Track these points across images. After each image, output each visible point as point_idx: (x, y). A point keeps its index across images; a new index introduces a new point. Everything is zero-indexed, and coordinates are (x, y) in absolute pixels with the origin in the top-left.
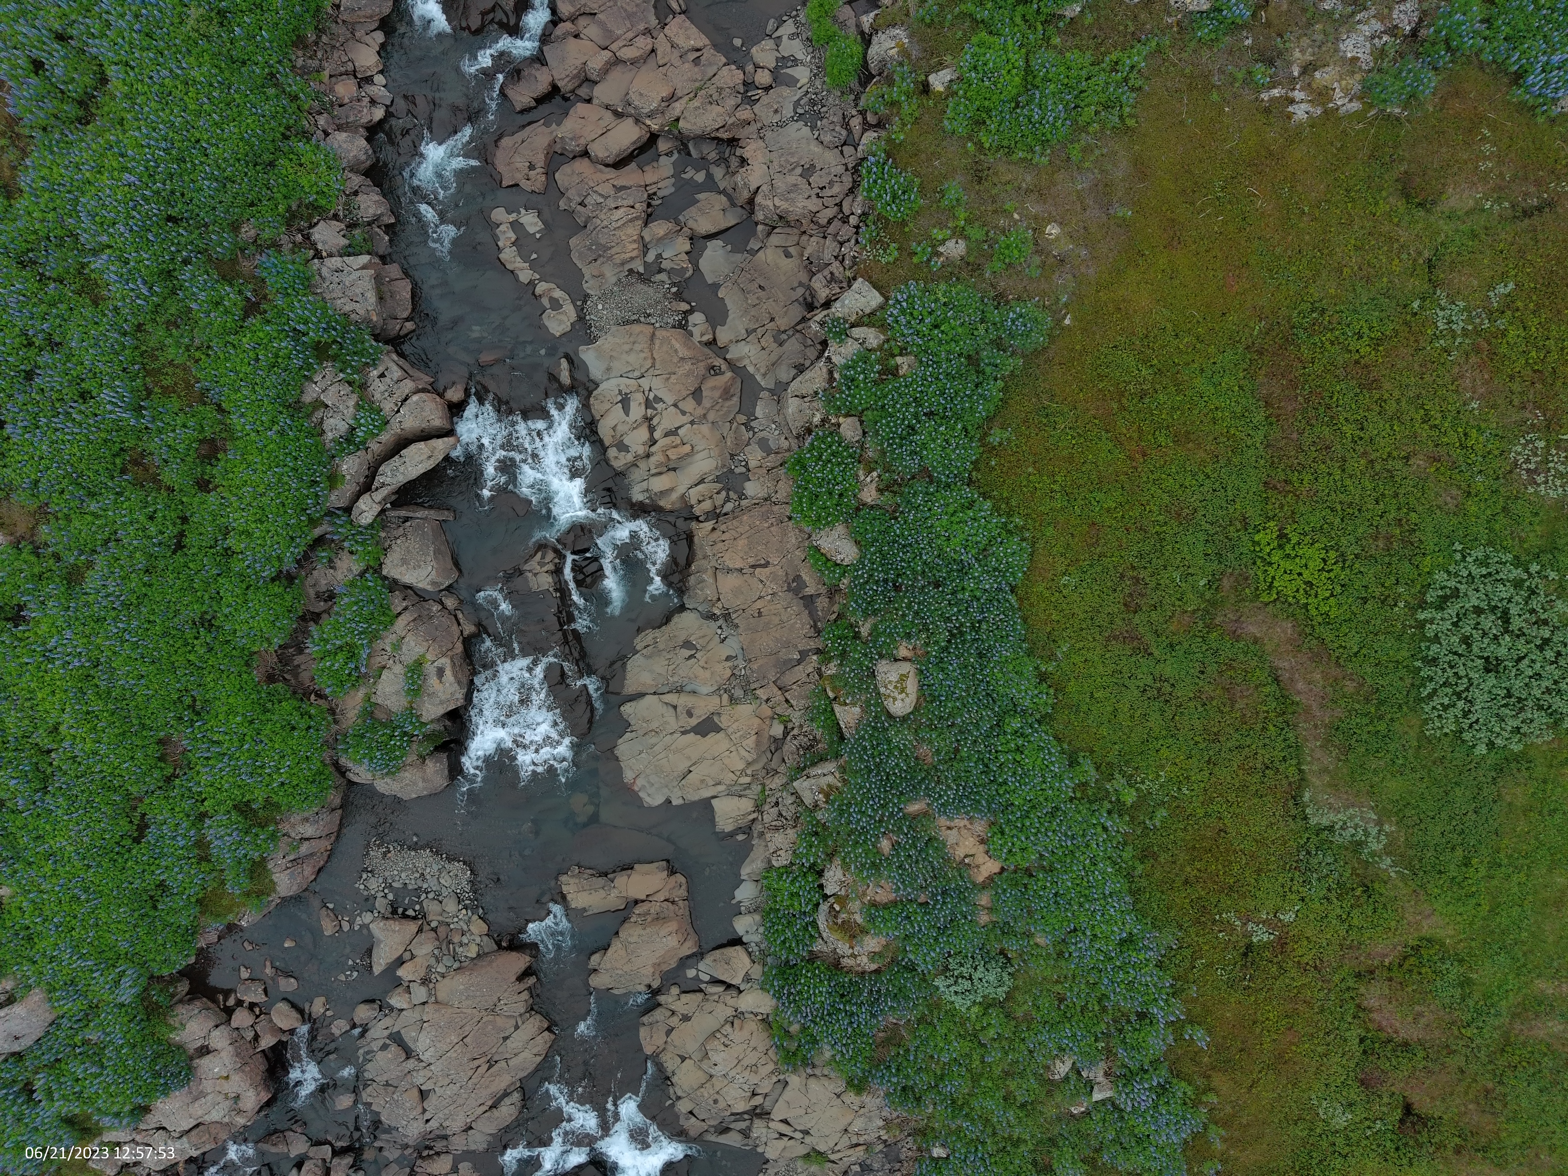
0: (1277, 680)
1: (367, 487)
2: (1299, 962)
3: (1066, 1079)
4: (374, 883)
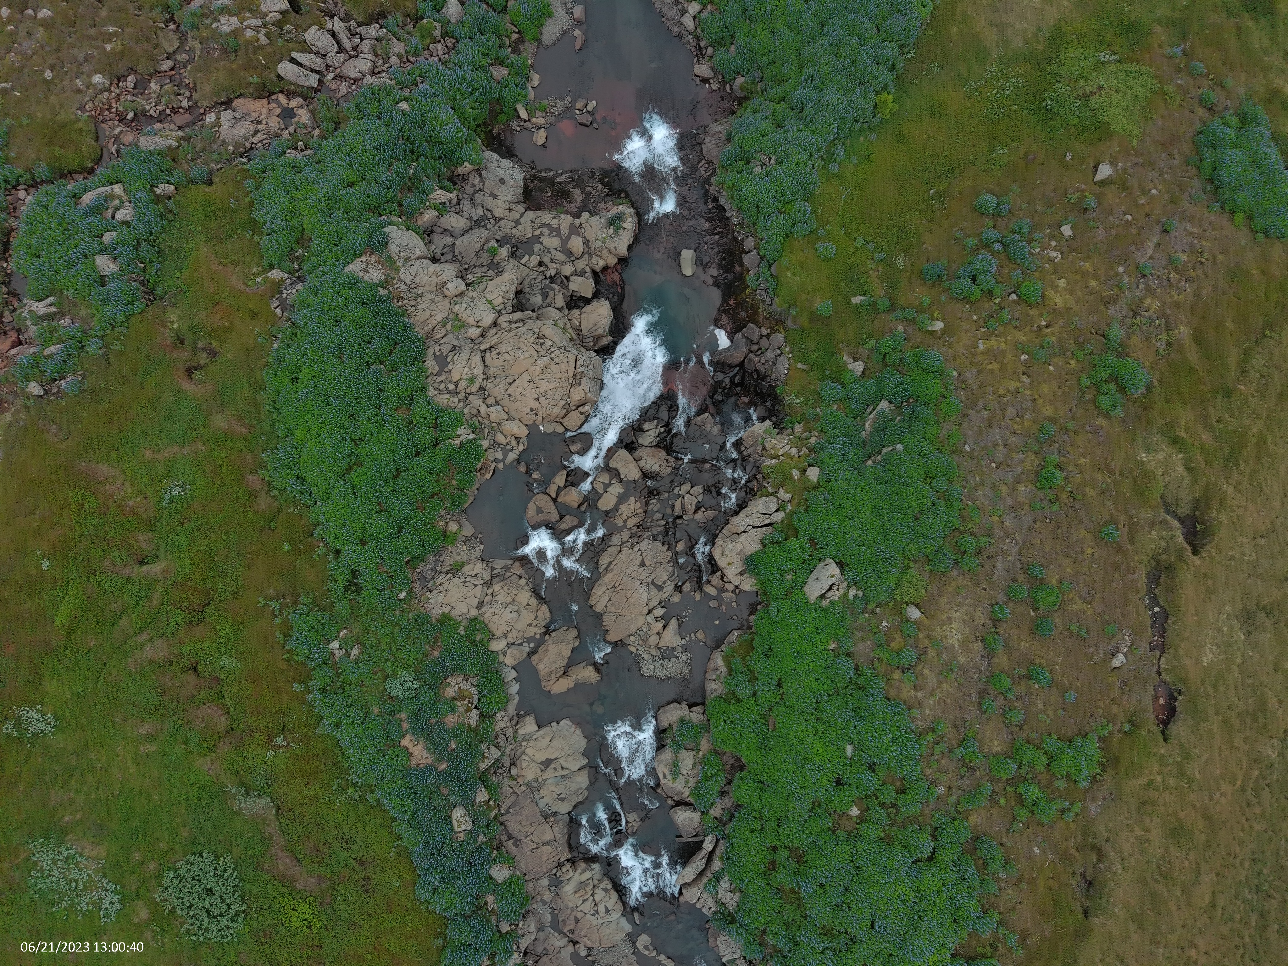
0: (298, 861)
1: (711, 854)
2: (260, 732)
3: (352, 648)
4: (684, 658)
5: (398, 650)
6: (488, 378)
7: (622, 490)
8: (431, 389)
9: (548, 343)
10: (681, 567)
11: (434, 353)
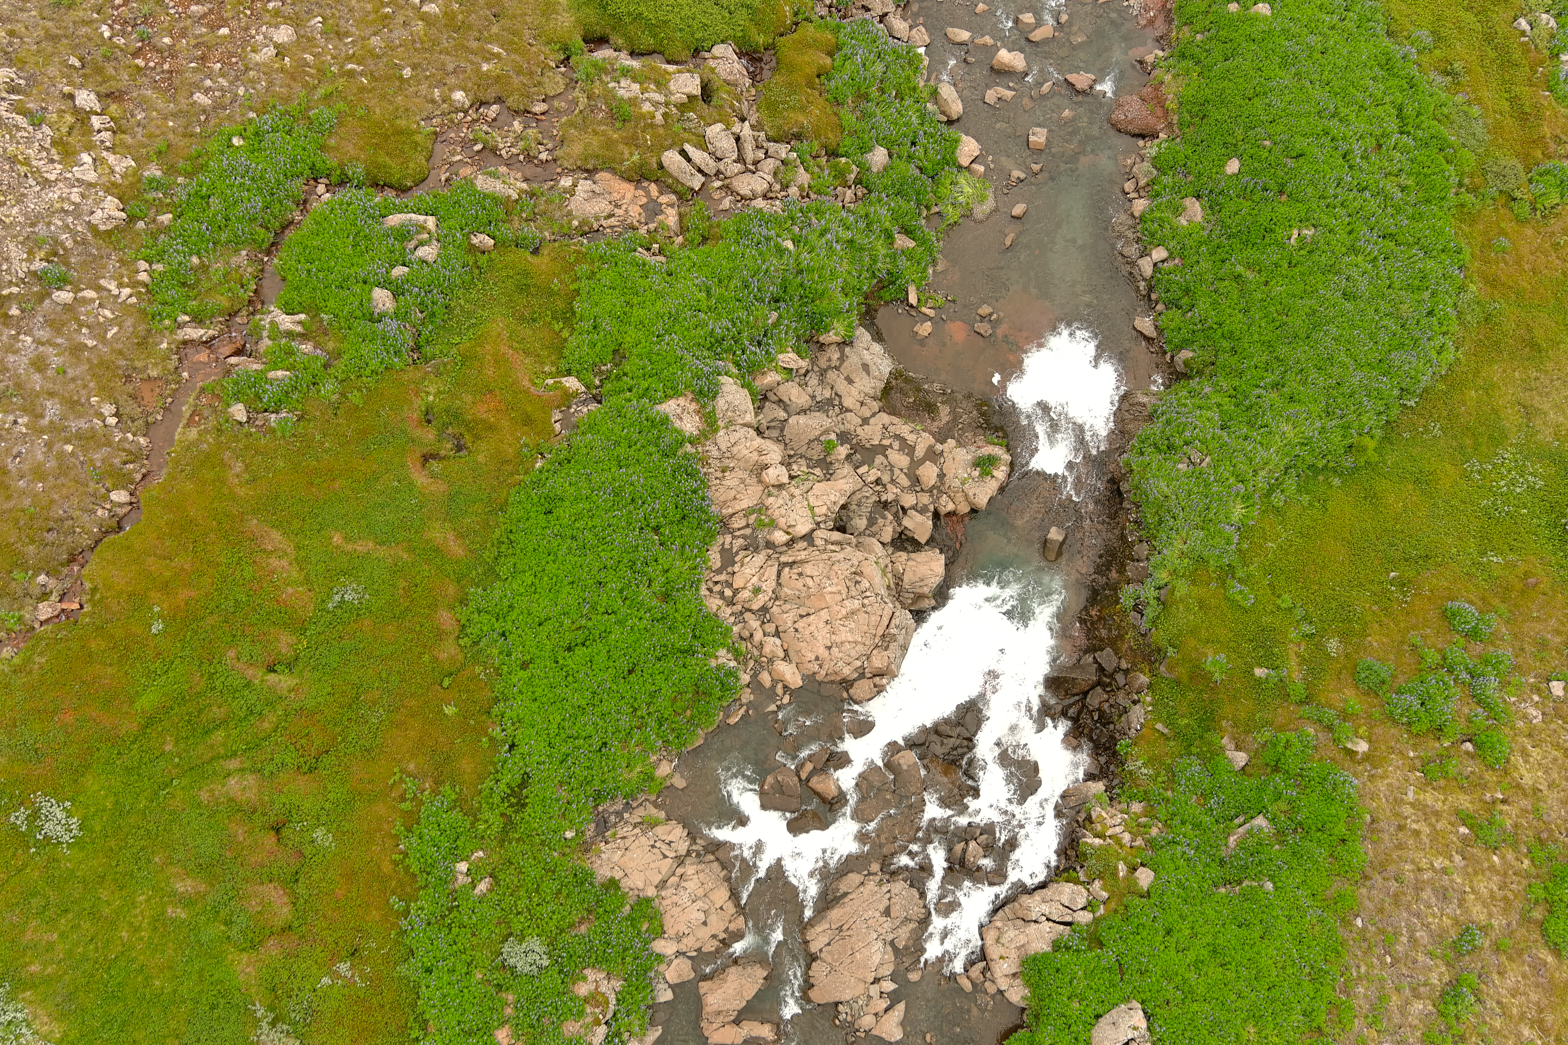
3: (481, 879)
8: (703, 587)
9: (865, 584)
11: (723, 545)
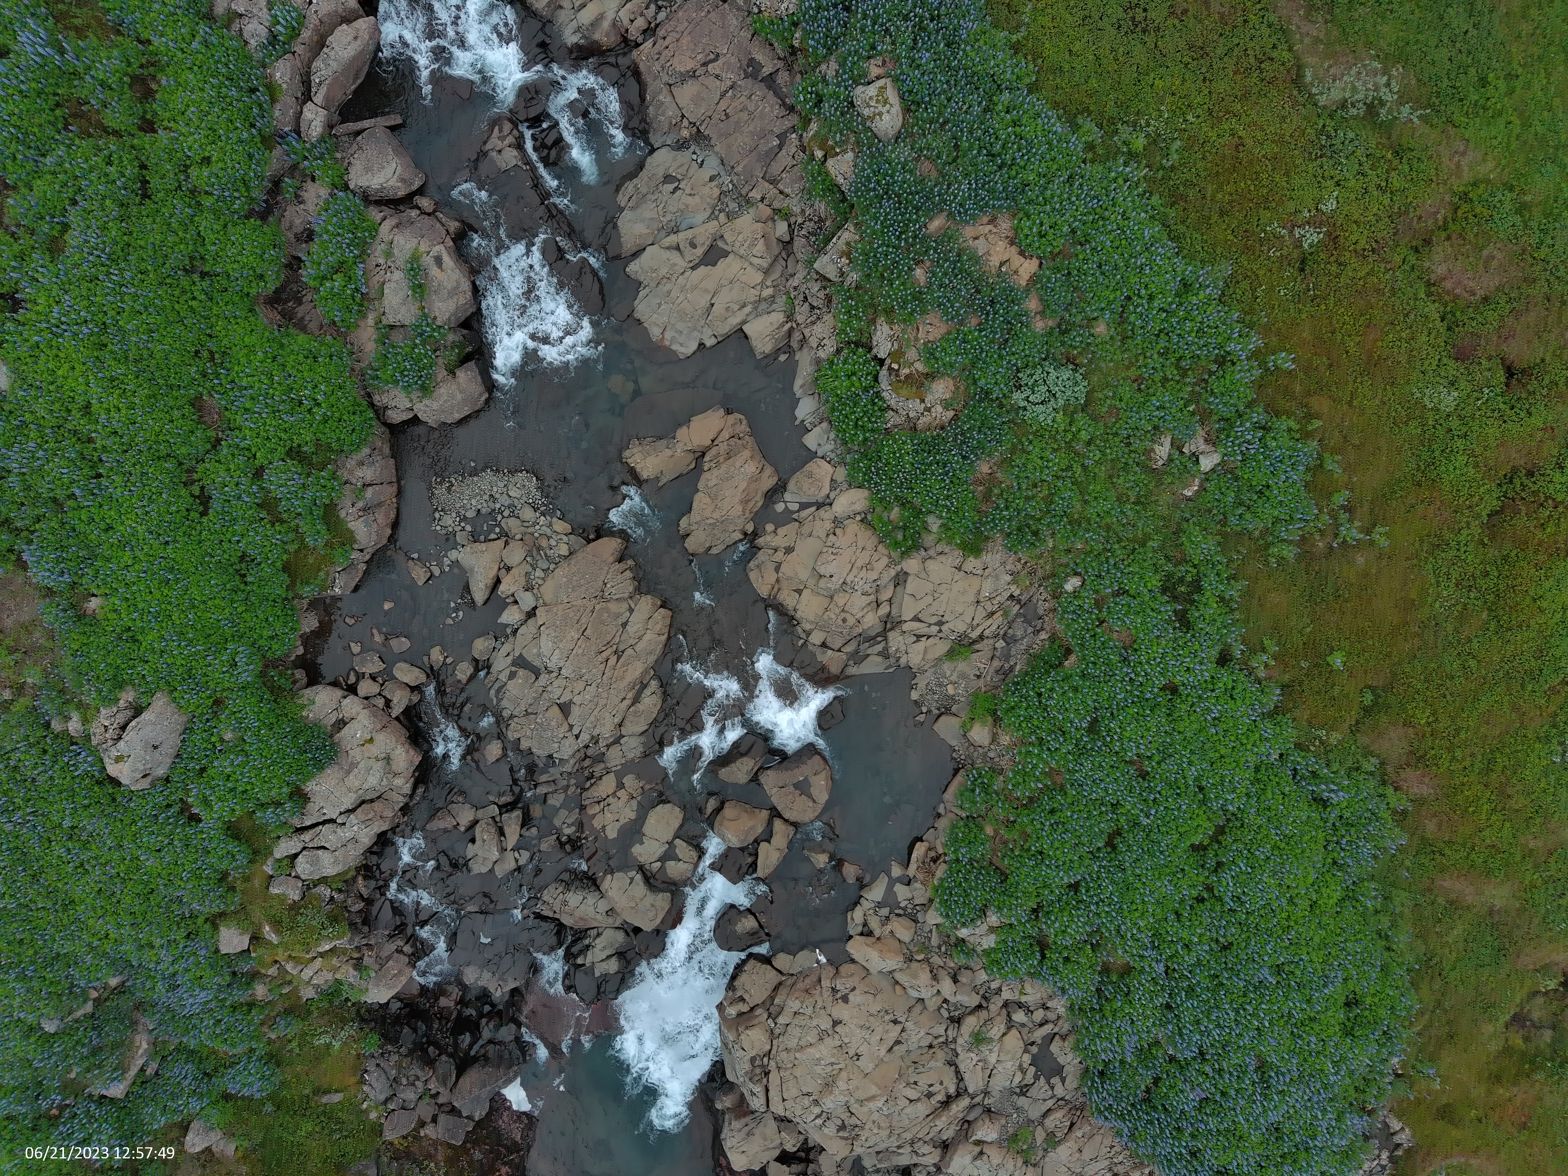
2: (1355, 251)
3: (1170, 460)
4: (448, 520)
5: (1069, 468)
6: (946, 1043)
7: (637, 849)
8: (1062, 1010)
10: (484, 709)
11: (1063, 1081)
